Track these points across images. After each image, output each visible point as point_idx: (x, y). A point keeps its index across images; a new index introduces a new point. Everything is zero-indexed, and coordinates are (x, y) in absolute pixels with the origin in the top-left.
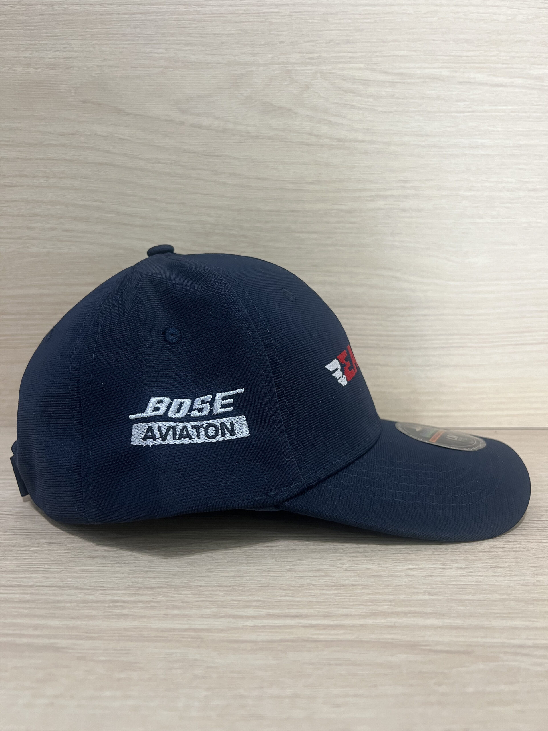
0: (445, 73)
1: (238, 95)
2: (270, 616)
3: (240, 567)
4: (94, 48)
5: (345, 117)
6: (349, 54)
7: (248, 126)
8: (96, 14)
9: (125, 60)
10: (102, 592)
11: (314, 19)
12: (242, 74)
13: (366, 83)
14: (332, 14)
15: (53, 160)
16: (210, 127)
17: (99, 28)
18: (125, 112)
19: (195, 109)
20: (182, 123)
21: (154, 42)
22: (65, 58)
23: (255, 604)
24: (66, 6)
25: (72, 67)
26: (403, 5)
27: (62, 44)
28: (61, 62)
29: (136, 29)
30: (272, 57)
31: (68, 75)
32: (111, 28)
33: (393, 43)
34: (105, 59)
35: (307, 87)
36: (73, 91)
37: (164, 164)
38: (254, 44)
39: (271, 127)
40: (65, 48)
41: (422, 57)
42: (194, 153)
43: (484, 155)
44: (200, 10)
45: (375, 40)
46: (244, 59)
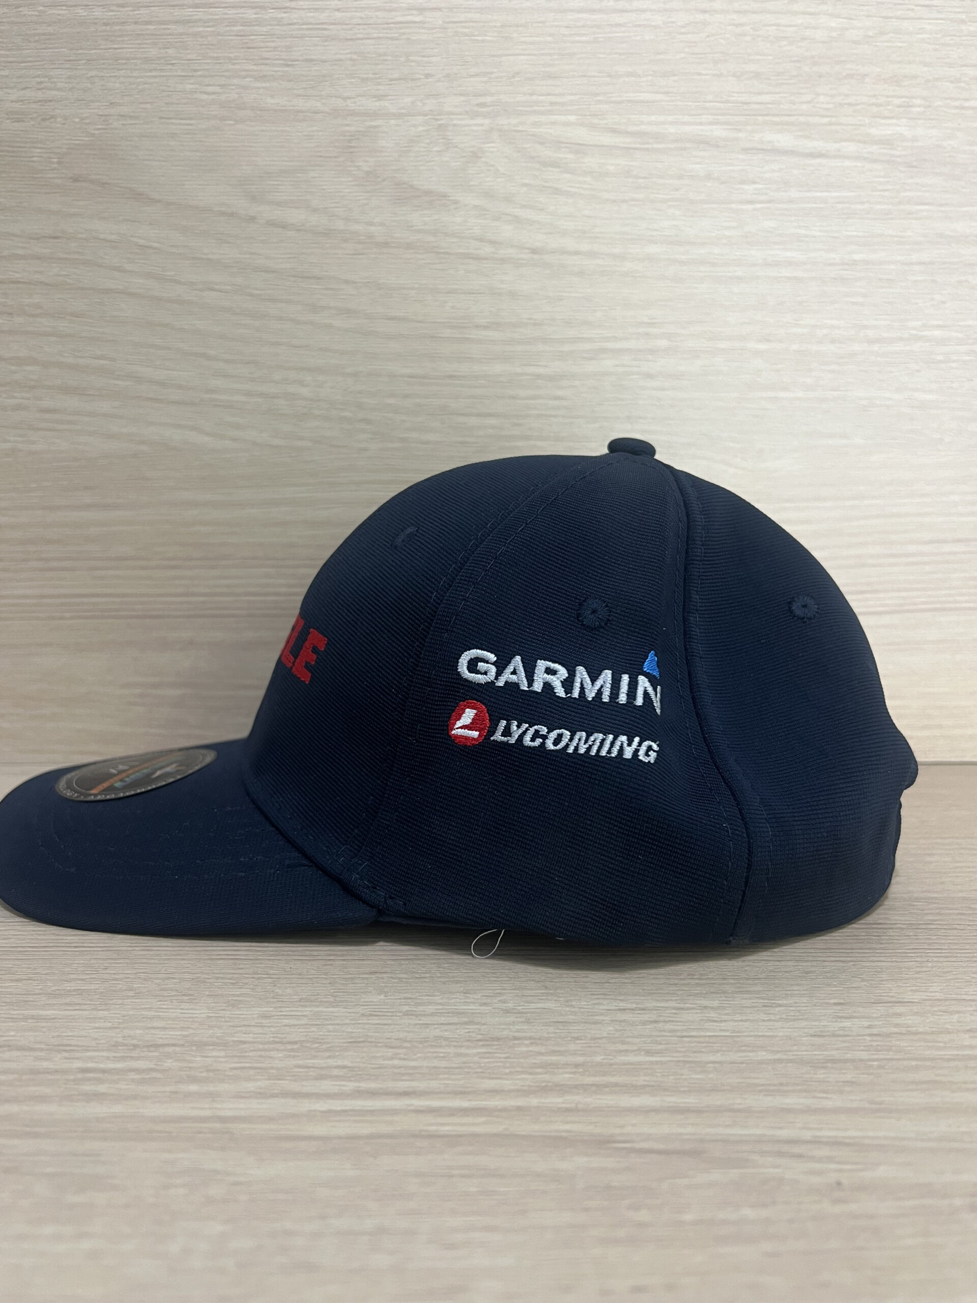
0: (718, 132)
1: (353, 169)
2: (359, 1094)
3: (320, 1009)
4: (93, 83)
5: (542, 210)
6: (549, 97)
7: (371, 224)
8: (95, 23)
9: (148, 106)
10: (66, 1055)
11: (486, 35)
12: (359, 132)
13: (580, 149)
14: (517, 26)
15: (19, 282)
16: (303, 225)
17: (102, 47)
18: (149, 199)
19: (276, 194)
20: (252, 219)
21: (199, 73)
22: (40, 101)
23: (336, 1072)
24: (41, 8)
25: (52, 117)
26: (644, 11)
27: (35, 77)
28: (33, 108)
29: (167, 50)
30: (412, 103)
31: (45, 131)
32: (123, 48)
33: (627, 79)
34: (112, 104)
35: (475, 156)
36: (55, 160)
37: (220, 291)
38: (379, 78)
39: (412, 226)
40: (41, 83)
41: (679, 103)
42: (273, 272)
43: (789, 278)
44: (282, 18)
45: (595, 74)
46: (361, 105)
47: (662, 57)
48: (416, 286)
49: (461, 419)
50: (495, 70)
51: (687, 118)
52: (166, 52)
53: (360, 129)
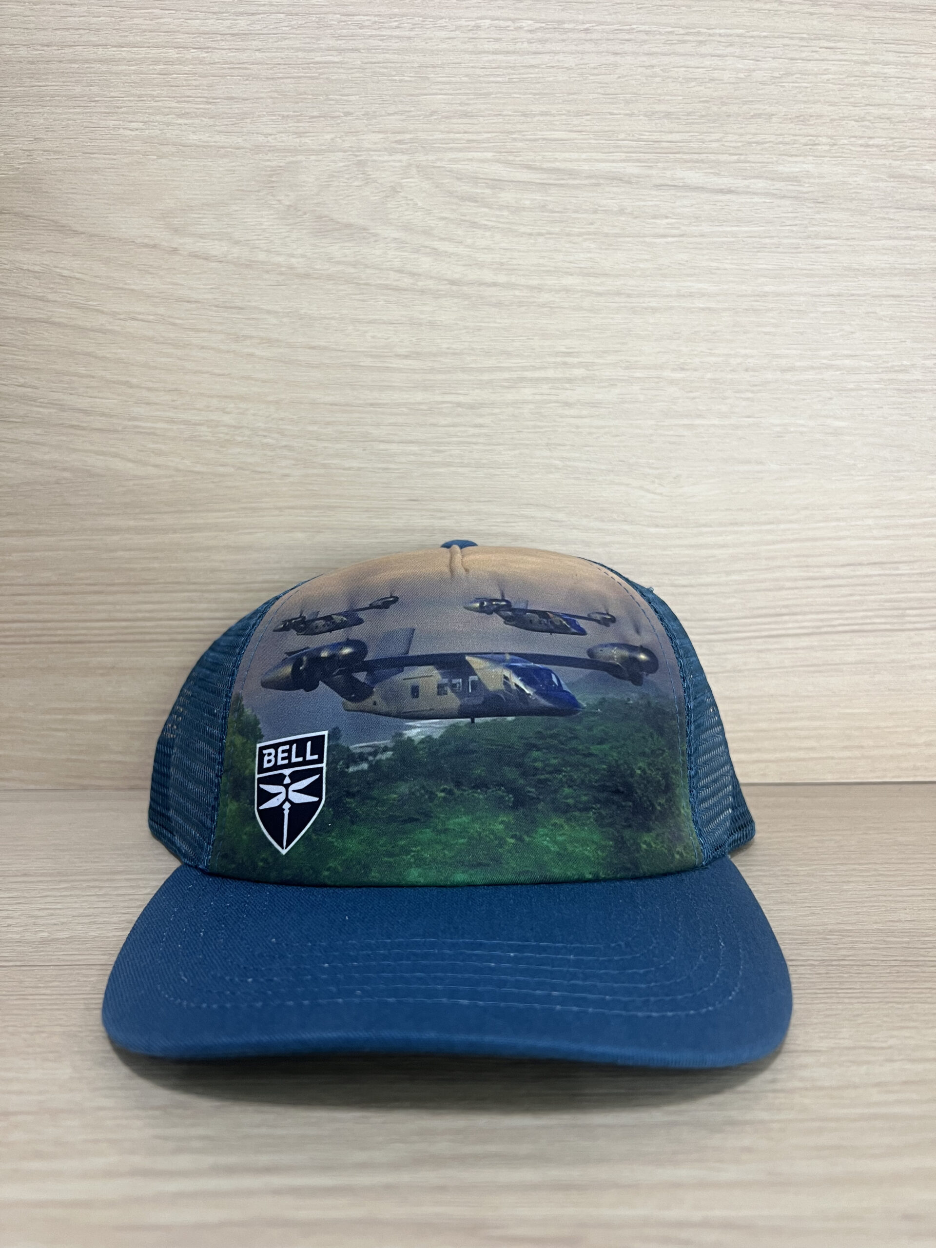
0: (632, 169)
1: (274, 203)
4: (17, 119)
5: (461, 242)
6: (466, 135)
7: (292, 256)
8: (21, 62)
9: (72, 141)
11: (404, 76)
12: (280, 167)
13: (497, 184)
14: (434, 67)
16: (225, 257)
17: (27, 85)
18: (72, 231)
19: (196, 226)
20: (175, 251)
21: (123, 110)
26: (556, 53)
30: (332, 139)
32: (48, 86)
33: (541, 118)
34: (37, 139)
35: (394, 190)
37: (142, 320)
38: (300, 116)
39: (332, 258)
41: (592, 141)
42: (196, 302)
43: (703, 309)
44: (204, 58)
45: (510, 113)
46: (282, 142)
47: (575, 97)
48: (337, 316)
49: (382, 446)
50: (413, 109)
51: (600, 156)
52: (90, 90)
53: (281, 164)
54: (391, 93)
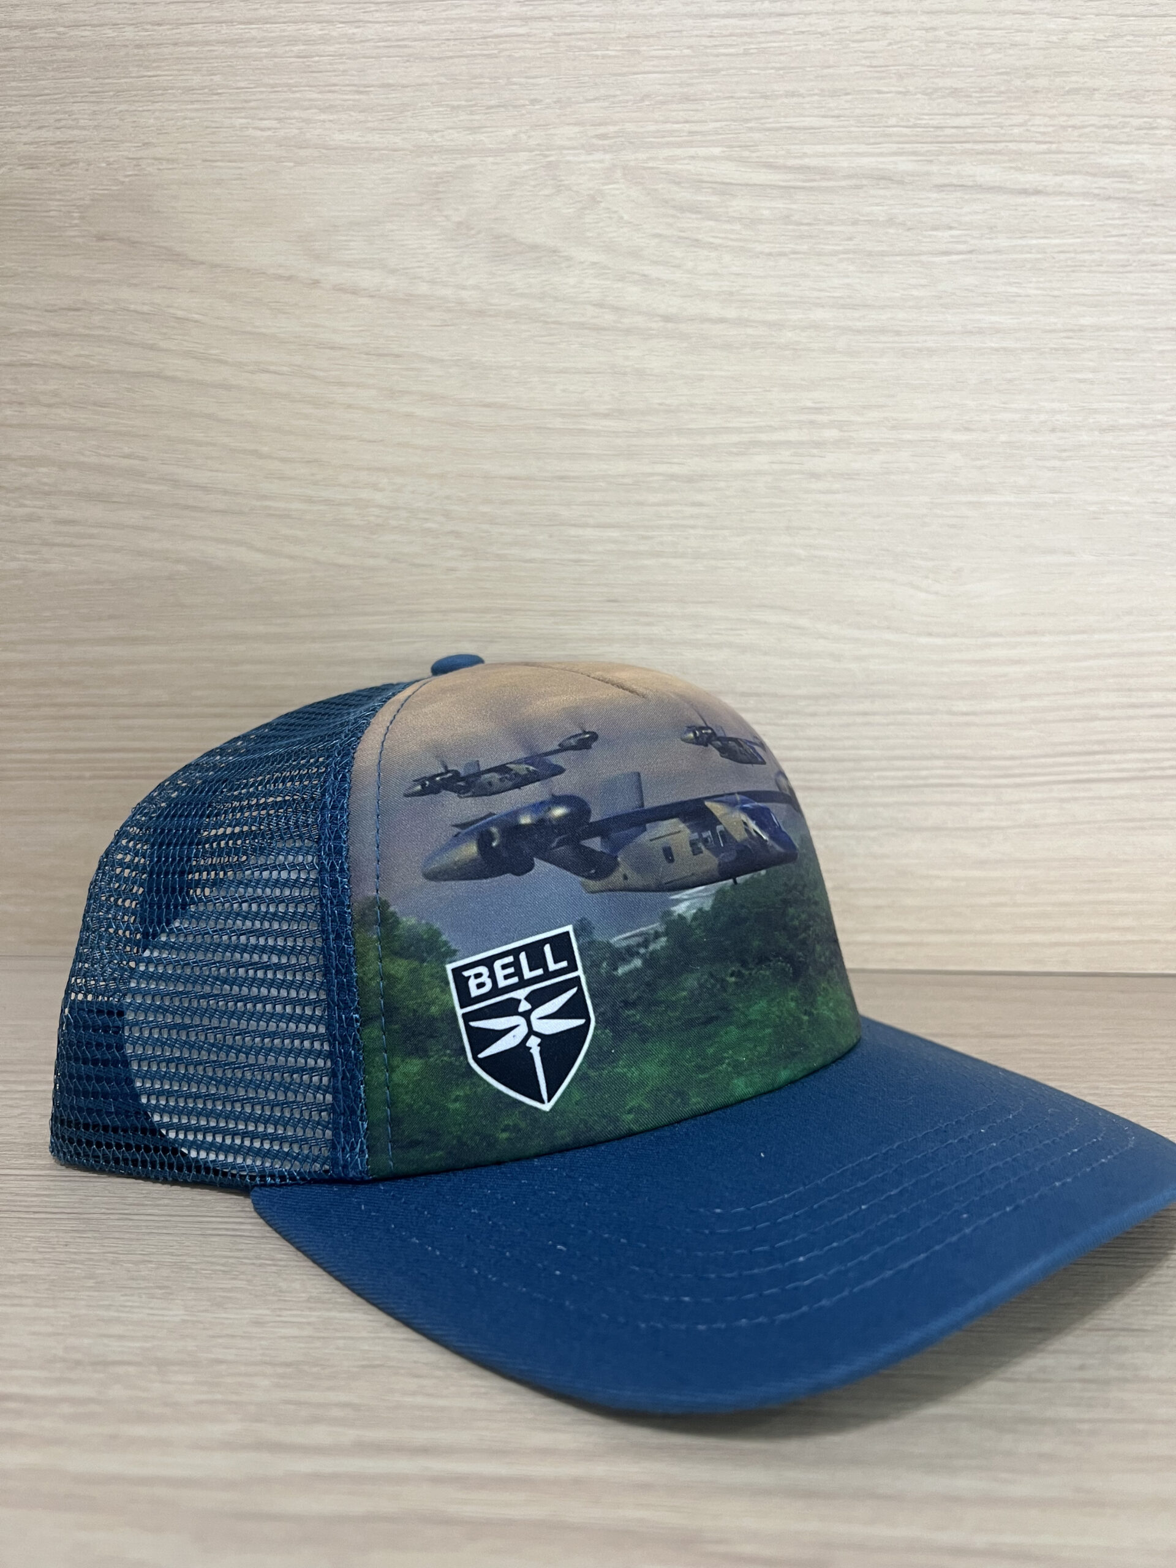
0: (905, 165)
1: (439, 219)
4: (122, 120)
5: (678, 266)
6: (687, 125)
7: (462, 287)
8: (126, 46)
9: (189, 146)
11: (608, 50)
12: (448, 173)
13: (725, 189)
14: (647, 37)
15: (31, 365)
16: (379, 290)
17: (134, 75)
18: (189, 260)
19: (344, 252)
20: (316, 283)
21: (252, 104)
22: (59, 142)
24: (61, 29)
25: (73, 162)
26: (807, 14)
27: (54, 113)
28: (50, 152)
29: (212, 77)
30: (515, 135)
31: (65, 180)
32: (159, 76)
33: (786, 101)
34: (146, 144)
35: (594, 200)
36: (76, 215)
37: (275, 373)
38: (474, 106)
39: (512, 290)
40: (60, 120)
41: (853, 129)
42: (341, 348)
43: (997, 350)
44: (354, 34)
45: (745, 95)
46: (451, 140)
47: (831, 71)
48: (518, 364)
49: (573, 531)
50: (618, 93)
51: (863, 148)
52: (212, 80)
53: (450, 169)
54: (591, 72)
